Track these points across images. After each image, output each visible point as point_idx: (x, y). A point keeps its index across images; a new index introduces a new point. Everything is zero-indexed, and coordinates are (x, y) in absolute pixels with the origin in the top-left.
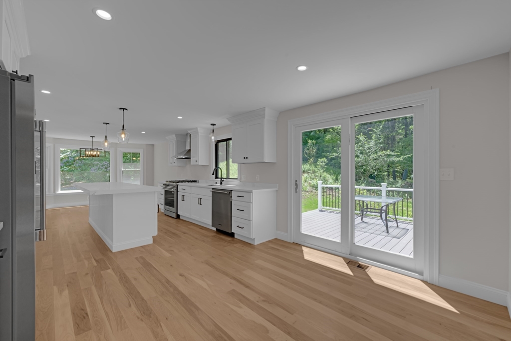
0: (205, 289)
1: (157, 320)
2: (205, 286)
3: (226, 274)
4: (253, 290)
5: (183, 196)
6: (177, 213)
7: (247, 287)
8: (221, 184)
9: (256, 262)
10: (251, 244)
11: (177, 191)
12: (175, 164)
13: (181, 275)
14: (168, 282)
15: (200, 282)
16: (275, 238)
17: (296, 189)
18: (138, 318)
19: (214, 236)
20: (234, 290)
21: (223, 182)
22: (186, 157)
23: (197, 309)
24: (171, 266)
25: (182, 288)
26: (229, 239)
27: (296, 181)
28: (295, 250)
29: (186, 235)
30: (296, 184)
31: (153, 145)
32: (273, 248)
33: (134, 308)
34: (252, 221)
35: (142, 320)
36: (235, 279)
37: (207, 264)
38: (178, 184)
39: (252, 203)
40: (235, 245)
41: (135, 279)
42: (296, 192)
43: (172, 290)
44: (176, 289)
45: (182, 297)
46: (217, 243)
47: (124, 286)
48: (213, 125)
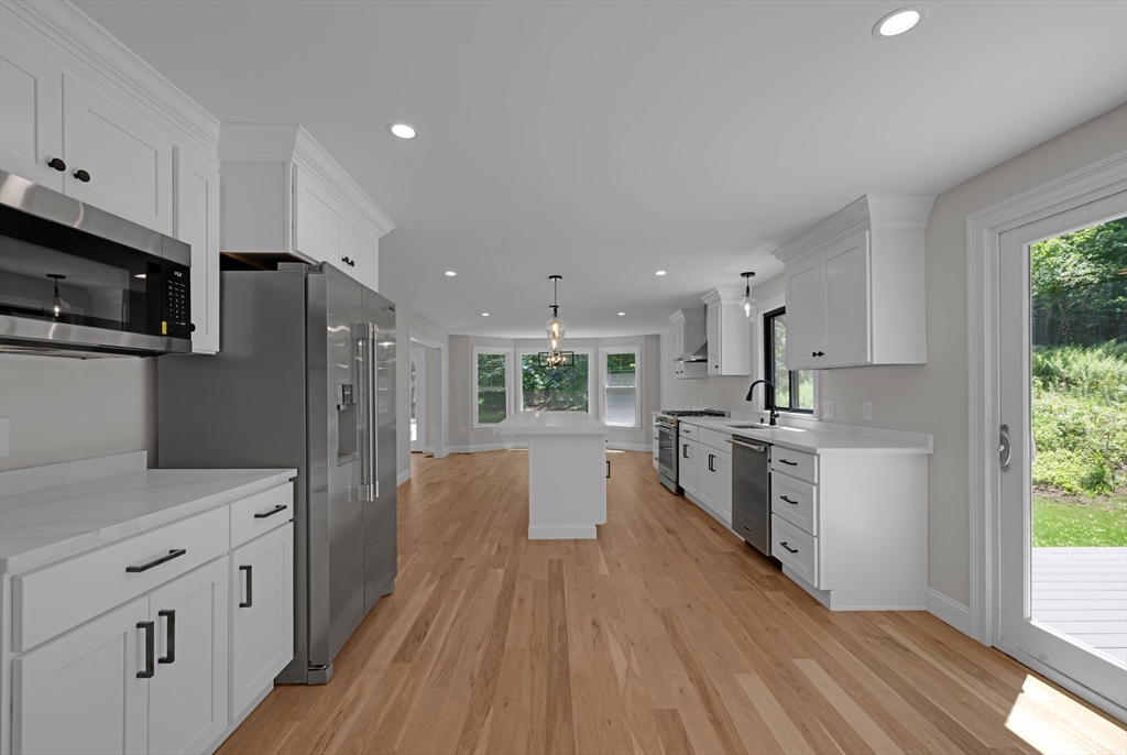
0: (616, 677)
1: (492, 698)
2: (620, 671)
3: (688, 661)
4: (725, 740)
5: (685, 446)
6: (677, 482)
7: (716, 722)
8: (772, 422)
9: (796, 661)
10: (819, 604)
11: (678, 435)
12: (682, 375)
13: (595, 624)
14: (563, 628)
15: (617, 655)
16: (923, 608)
17: (1004, 456)
18: (472, 678)
19: (733, 554)
20: (674, 713)
21: (777, 420)
22: (700, 357)
23: (568, 715)
24: (593, 596)
25: (575, 655)
26: (765, 571)
27: (1004, 428)
28: (983, 676)
29: (670, 536)
30: (1003, 441)
31: (658, 336)
32: (890, 638)
33: (479, 656)
34: (818, 536)
35: (472, 685)
36: (700, 684)
37: (664, 617)
38: (679, 418)
39: (818, 485)
40: (767, 593)
41: (521, 601)
42: (1005, 469)
43: (556, 647)
44: (564, 650)
45: (560, 673)
46: (724, 574)
47: (499, 607)
48: (748, 275)
